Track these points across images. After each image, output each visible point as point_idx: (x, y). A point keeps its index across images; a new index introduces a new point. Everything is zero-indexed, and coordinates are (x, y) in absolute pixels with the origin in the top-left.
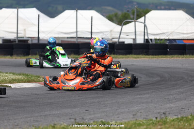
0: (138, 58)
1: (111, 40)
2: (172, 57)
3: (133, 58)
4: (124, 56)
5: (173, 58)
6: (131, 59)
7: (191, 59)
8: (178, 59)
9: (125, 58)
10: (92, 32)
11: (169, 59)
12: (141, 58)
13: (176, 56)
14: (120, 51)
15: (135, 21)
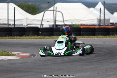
1: (27, 25)
2: (88, 37)
4: (50, 37)
5: (90, 38)
7: (104, 38)
8: (94, 38)
10: (15, 20)
11: (86, 38)
13: (91, 36)
14: (44, 33)
15: (54, 11)
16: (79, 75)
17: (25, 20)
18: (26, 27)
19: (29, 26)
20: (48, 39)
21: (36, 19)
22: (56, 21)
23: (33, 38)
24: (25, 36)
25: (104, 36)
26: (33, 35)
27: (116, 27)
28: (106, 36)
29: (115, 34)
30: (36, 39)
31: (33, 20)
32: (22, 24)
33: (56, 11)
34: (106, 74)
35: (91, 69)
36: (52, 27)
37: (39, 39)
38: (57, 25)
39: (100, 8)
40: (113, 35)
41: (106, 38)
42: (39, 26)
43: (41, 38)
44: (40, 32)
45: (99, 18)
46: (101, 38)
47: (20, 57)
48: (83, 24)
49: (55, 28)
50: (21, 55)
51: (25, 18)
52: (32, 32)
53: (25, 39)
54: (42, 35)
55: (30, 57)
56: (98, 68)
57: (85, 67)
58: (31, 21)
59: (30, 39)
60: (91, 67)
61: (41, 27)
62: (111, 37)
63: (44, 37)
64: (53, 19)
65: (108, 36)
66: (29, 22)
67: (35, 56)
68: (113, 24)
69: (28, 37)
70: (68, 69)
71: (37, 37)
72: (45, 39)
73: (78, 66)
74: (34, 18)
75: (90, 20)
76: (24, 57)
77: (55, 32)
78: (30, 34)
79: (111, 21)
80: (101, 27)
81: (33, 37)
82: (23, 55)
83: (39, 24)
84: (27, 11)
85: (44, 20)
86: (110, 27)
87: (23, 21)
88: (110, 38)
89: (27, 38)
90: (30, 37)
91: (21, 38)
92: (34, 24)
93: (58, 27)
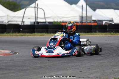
0: (43, 35)
1: (8, 22)
3: (39, 35)
4: (31, 34)
6: (38, 36)
9: (33, 35)
12: (45, 35)
14: (25, 30)
15: (35, 7)
16: (61, 73)
17: (6, 17)
18: (7, 24)
19: (10, 23)
20: (29, 36)
21: (17, 16)
22: (37, 18)
23: (14, 36)
24: (6, 33)
25: (86, 34)
26: (14, 32)
27: (98, 24)
28: (88, 34)
29: (97, 31)
30: (17, 36)
31: (14, 17)
32: (3, 21)
33: (37, 8)
34: (89, 72)
35: (73, 66)
36: (33, 24)
37: (20, 36)
38: (38, 23)
39: (82, 5)
40: (95, 32)
41: (88, 35)
42: (20, 23)
43: (22, 36)
44: (21, 29)
45: (81, 15)
46: (83, 36)
47: (1, 54)
48: (64, 21)
49: (36, 25)
50: (3, 52)
51: (6, 15)
52: (13, 29)
53: (6, 37)
54: (23, 32)
55: (11, 54)
56: (81, 66)
57: (67, 65)
58: (12, 18)
59: (11, 37)
60: (73, 64)
61: (22, 24)
62: (94, 35)
63: (25, 34)
64: (34, 16)
65: (90, 33)
66: (10, 19)
67: (16, 53)
68: (95, 21)
69: (9, 34)
70: (49, 67)
71: (18, 34)
72: (26, 36)
73: (60, 64)
74: (14, 15)
75: (72, 17)
76: (5, 54)
77: (36, 29)
78: (11, 31)
79: (93, 18)
80: (83, 24)
81: (14, 34)
82: (4, 52)
83: (20, 21)
84: (7, 8)
85: (25, 17)
86: (92, 24)
87: (3, 18)
88: (92, 35)
89: (8, 36)
90: (11, 34)
91: (2, 36)
92: (14, 21)
93: (40, 24)
